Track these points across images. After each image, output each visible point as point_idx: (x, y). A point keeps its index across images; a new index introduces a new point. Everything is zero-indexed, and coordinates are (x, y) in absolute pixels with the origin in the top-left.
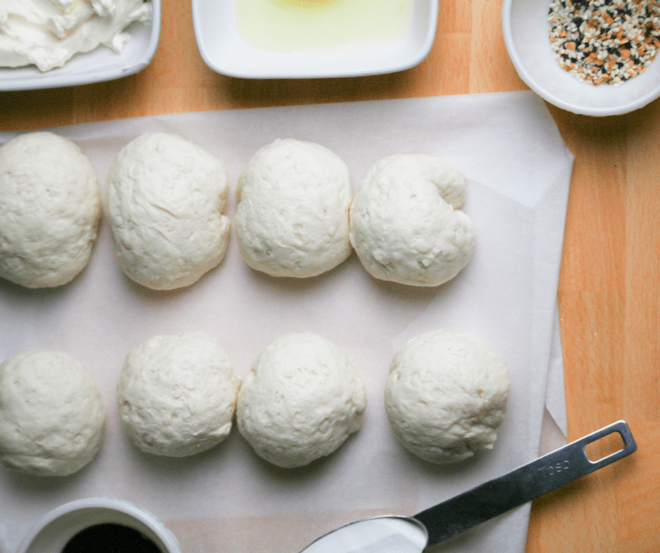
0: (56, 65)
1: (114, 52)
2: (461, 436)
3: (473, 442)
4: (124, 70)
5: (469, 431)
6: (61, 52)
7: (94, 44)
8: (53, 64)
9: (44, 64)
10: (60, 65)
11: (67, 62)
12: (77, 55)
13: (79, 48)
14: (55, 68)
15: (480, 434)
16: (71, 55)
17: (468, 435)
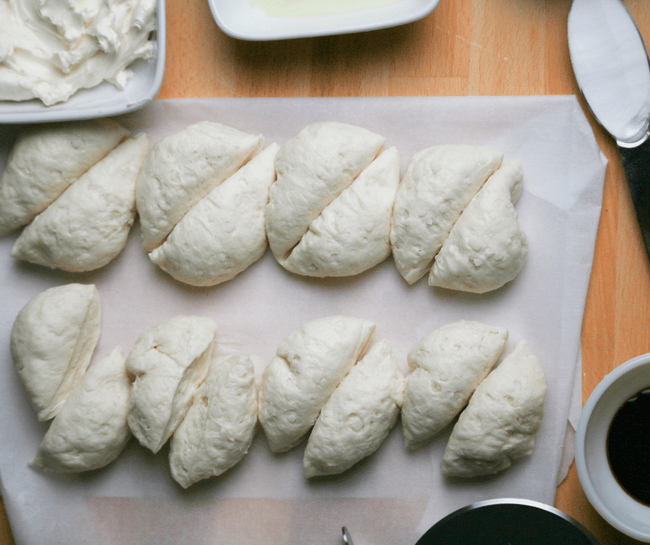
0: (60, 100)
1: (117, 88)
2: (500, 447)
3: (514, 452)
4: (129, 106)
5: (505, 442)
6: (65, 87)
7: (98, 80)
8: (57, 98)
9: (48, 98)
10: (64, 100)
11: (71, 97)
12: (81, 90)
13: (83, 84)
14: (59, 103)
15: (519, 444)
16: (75, 90)
17: (506, 447)
